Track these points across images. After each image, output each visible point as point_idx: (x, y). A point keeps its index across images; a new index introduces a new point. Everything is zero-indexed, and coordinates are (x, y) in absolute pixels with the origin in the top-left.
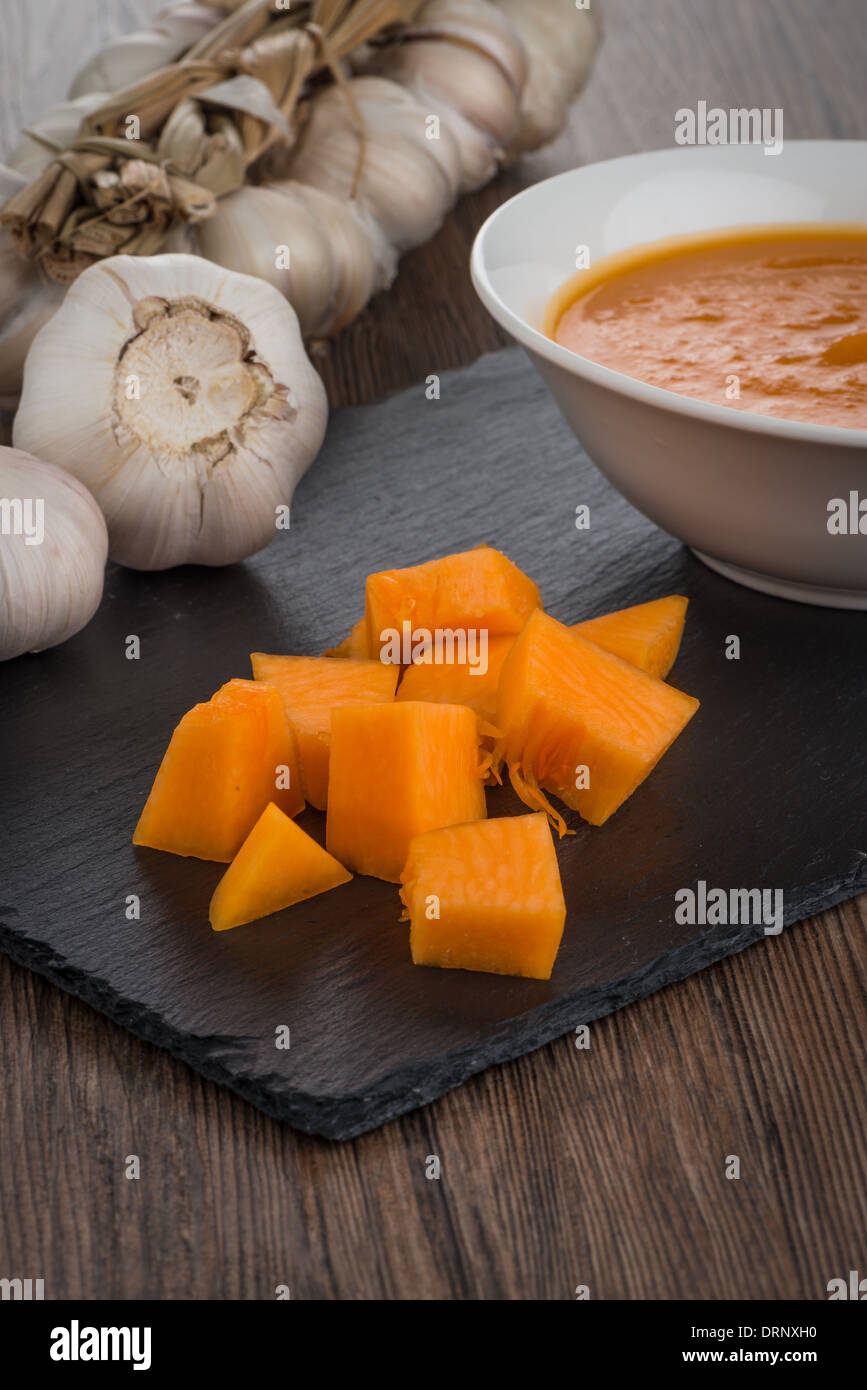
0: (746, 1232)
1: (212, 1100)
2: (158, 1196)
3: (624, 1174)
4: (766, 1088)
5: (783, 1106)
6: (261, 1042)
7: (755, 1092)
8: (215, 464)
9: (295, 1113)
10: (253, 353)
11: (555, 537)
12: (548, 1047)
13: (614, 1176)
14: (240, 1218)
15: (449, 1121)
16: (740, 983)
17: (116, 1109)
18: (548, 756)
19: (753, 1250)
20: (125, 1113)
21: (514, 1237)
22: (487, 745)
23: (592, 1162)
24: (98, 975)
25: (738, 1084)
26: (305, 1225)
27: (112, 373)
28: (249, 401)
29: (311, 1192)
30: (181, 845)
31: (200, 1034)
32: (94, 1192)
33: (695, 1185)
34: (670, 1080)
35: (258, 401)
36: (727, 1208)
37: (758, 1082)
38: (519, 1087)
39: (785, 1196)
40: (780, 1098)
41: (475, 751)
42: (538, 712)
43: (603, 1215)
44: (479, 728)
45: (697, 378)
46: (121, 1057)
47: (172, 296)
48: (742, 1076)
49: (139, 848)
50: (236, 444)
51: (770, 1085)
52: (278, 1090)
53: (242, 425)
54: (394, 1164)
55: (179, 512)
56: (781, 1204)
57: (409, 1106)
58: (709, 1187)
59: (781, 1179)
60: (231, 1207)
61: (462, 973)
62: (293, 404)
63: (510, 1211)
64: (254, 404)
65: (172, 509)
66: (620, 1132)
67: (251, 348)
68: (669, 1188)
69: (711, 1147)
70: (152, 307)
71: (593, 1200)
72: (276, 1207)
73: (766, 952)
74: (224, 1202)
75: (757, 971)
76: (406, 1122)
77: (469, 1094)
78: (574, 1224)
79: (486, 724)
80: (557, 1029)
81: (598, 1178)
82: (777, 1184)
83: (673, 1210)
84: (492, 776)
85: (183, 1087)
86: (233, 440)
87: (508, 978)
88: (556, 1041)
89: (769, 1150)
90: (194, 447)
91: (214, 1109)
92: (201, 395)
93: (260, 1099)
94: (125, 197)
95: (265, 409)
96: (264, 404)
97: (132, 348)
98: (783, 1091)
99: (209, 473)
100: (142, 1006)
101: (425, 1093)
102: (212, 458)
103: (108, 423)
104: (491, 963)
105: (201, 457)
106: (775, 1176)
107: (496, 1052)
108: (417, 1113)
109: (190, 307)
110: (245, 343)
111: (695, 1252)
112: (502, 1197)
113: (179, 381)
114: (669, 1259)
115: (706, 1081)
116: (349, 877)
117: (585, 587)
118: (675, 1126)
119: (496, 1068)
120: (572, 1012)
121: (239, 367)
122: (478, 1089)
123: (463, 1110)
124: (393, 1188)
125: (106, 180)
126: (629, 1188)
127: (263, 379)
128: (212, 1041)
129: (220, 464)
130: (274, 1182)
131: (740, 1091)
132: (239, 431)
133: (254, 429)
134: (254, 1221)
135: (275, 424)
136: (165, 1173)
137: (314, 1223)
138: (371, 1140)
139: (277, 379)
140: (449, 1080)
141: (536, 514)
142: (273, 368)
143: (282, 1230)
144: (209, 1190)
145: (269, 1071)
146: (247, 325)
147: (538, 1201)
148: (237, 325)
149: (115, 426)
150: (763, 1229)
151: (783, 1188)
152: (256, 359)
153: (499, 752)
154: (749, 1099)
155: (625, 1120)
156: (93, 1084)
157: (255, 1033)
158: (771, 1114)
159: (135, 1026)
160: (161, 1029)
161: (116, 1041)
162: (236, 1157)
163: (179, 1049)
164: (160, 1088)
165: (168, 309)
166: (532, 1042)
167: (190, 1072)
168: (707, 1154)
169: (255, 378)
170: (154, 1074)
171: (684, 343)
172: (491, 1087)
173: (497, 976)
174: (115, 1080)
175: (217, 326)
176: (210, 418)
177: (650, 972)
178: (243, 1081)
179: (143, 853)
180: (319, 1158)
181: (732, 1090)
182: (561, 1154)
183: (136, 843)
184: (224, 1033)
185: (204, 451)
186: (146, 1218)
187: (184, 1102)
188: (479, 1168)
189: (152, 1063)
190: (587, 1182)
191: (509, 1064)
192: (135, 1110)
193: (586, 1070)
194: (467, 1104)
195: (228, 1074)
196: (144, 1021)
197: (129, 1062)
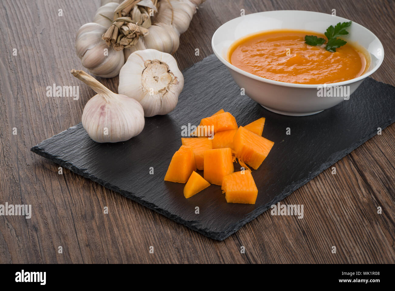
0: (304, 254)
1: (193, 234)
2: (189, 255)
3: (278, 243)
4: (301, 223)
5: (305, 227)
6: (202, 222)
7: (299, 225)
8: (164, 95)
9: (212, 236)
10: (169, 70)
11: (230, 103)
12: (256, 218)
13: (276, 244)
14: (206, 258)
15: (241, 235)
16: (290, 201)
17: (175, 237)
18: (246, 156)
19: (306, 257)
20: (177, 237)
21: (260, 258)
22: (233, 155)
23: (271, 241)
24: (166, 210)
25: (295, 223)
26: (219, 258)
27: (141, 77)
28: (170, 81)
29: (218, 251)
30: (174, 180)
31: (189, 221)
32: (176, 254)
33: (292, 245)
34: (281, 223)
35: (172, 81)
36: (299, 249)
37: (299, 222)
38: (253, 227)
39: (309, 246)
40: (304, 226)
41: (232, 157)
42: (244, 148)
43: (276, 252)
44: (232, 152)
45: (262, 70)
46: (173, 226)
47: (152, 60)
48: (295, 221)
49: (165, 181)
50: (168, 90)
51: (301, 222)
52: (208, 231)
53: (169, 86)
54: (233, 245)
55: (156, 106)
56: (309, 247)
57: (233, 233)
58: (295, 245)
59: (308, 242)
60: (204, 256)
61: (237, 204)
62: (178, 81)
63: (258, 253)
64: (171, 81)
65: (155, 105)
66: (275, 235)
67: (169, 69)
68: (287, 246)
69: (293, 237)
70: (148, 62)
71: (273, 249)
72: (212, 255)
73: (294, 194)
74: (202, 255)
75: (293, 199)
76: (233, 236)
77: (243, 229)
78: (271, 254)
79: (233, 151)
80: (258, 214)
81: (273, 244)
82: (307, 243)
83: (289, 250)
84: (235, 162)
85: (187, 232)
86: (167, 89)
87: (246, 204)
88: (258, 217)
89: (304, 236)
90: (159, 91)
91: (194, 236)
92: (159, 80)
93: (204, 233)
94: (131, 32)
95: (174, 82)
96: (173, 81)
97: (145, 71)
98: (304, 224)
99: (163, 97)
100: (176, 216)
101: (236, 229)
102: (163, 94)
103: (141, 88)
104: (243, 202)
105: (161, 94)
106: (307, 242)
107: (248, 220)
108: (235, 234)
109: (156, 61)
110: (168, 68)
111: (295, 258)
112: (255, 250)
113: (154, 77)
114: (290, 260)
115: (289, 223)
116: (210, 185)
117: (240, 115)
118: (285, 233)
119: (247, 223)
120: (260, 211)
121: (167, 73)
122: (245, 228)
123: (243, 232)
124: (234, 249)
125: (125, 28)
126: (279, 247)
127: (172, 76)
128: (192, 222)
129: (165, 95)
130: (211, 250)
131: (296, 225)
132: (168, 87)
133: (171, 87)
134: (209, 259)
135: (175, 85)
136: (189, 250)
137: (221, 258)
138: (227, 240)
139: (175, 76)
140: (240, 227)
141: (225, 97)
142: (174, 74)
143: (215, 260)
144: (199, 252)
145: (205, 228)
146: (168, 65)
147: (262, 250)
148: (166, 65)
149: (142, 88)
150: (307, 253)
151: (309, 244)
152: (170, 72)
153: (236, 156)
154: (298, 226)
155: (275, 232)
156: (169, 232)
157: (200, 220)
158: (303, 229)
159: (175, 220)
160: (181, 220)
161: (171, 223)
162: (202, 245)
163: (185, 224)
164: (183, 232)
165: (151, 62)
166: (254, 217)
167: (188, 228)
168: (292, 238)
169: (170, 76)
170: (181, 229)
171: (257, 61)
172: (247, 227)
173: (244, 204)
174: (173, 231)
175: (162, 65)
176: (162, 85)
177: (274, 201)
178: (200, 230)
179: (167, 183)
180: (218, 244)
181: (294, 224)
182: (264, 240)
183: (165, 180)
184: (194, 220)
185: (161, 92)
186: (188, 259)
187: (188, 234)
188: (249, 244)
189: (180, 227)
190: (271, 246)
191: (250, 222)
192: (179, 237)
193: (265, 222)
194: (244, 231)
195: (197, 229)
196: (177, 219)
197: (175, 227)
